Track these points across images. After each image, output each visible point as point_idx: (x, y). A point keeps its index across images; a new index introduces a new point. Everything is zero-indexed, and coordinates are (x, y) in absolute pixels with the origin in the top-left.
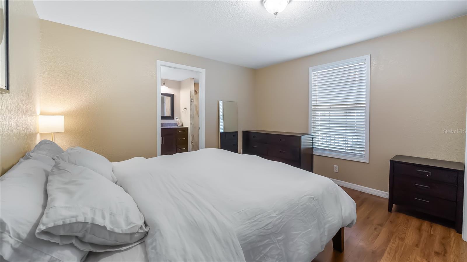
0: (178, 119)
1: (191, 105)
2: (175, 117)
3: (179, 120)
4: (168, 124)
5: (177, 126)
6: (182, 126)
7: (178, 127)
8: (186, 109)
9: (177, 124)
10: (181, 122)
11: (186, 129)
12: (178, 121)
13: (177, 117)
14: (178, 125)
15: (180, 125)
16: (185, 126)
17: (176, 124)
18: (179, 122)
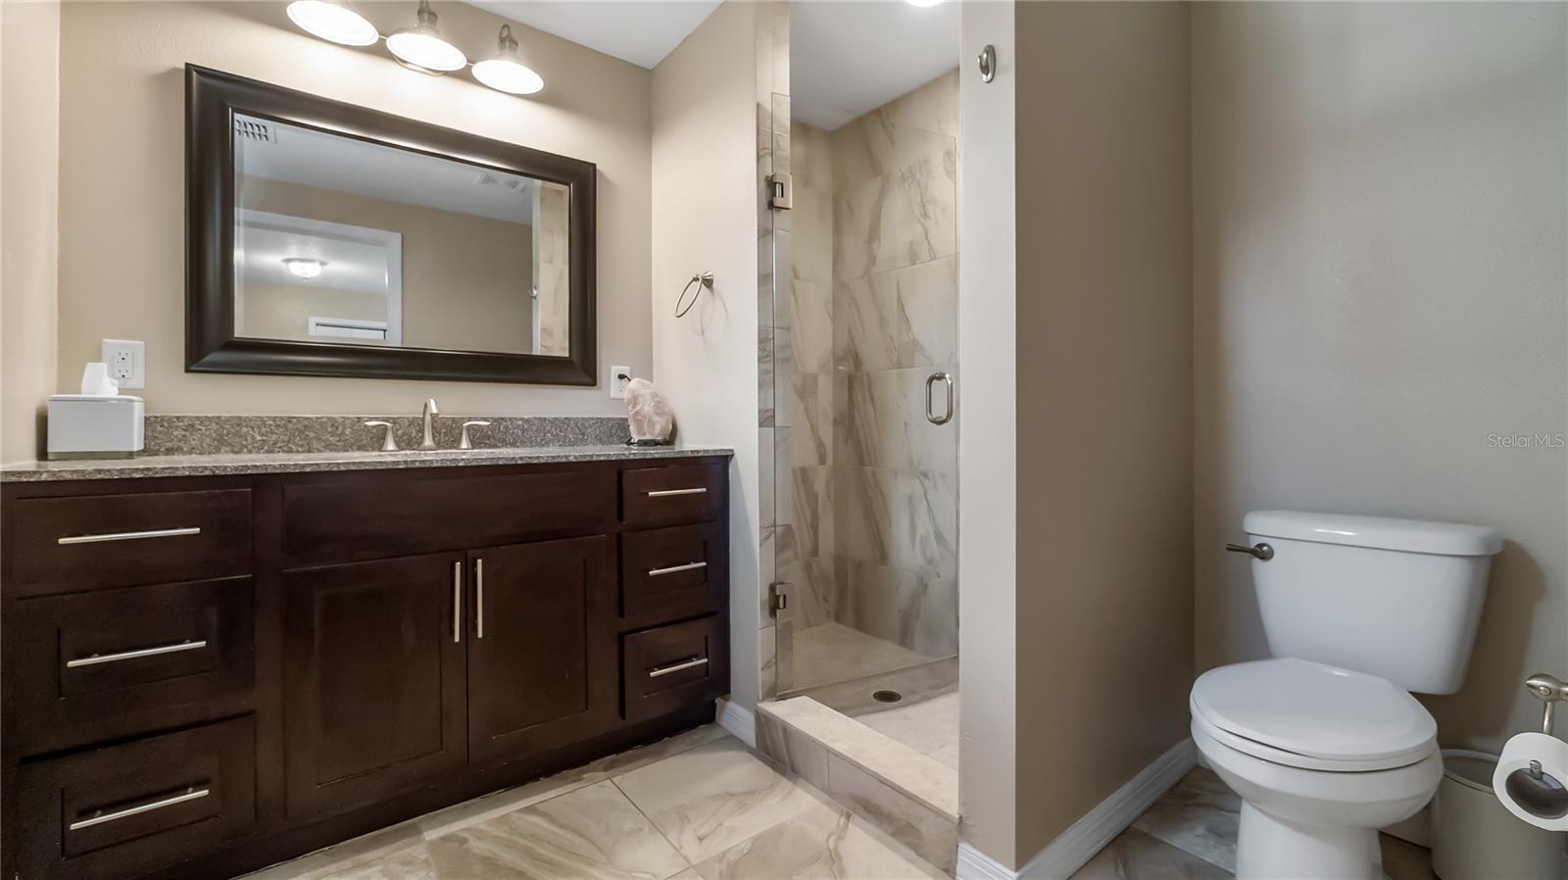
0: (633, 384)
1: (765, 233)
2: (610, 366)
3: (643, 391)
4: (540, 430)
5: (629, 443)
6: (671, 439)
7: (635, 452)
8: (708, 283)
9: (623, 424)
10: (660, 406)
11: (714, 468)
12: (635, 400)
13: (625, 370)
14: (635, 438)
15: (648, 437)
16: (691, 443)
17: (619, 429)
18: (647, 407)
